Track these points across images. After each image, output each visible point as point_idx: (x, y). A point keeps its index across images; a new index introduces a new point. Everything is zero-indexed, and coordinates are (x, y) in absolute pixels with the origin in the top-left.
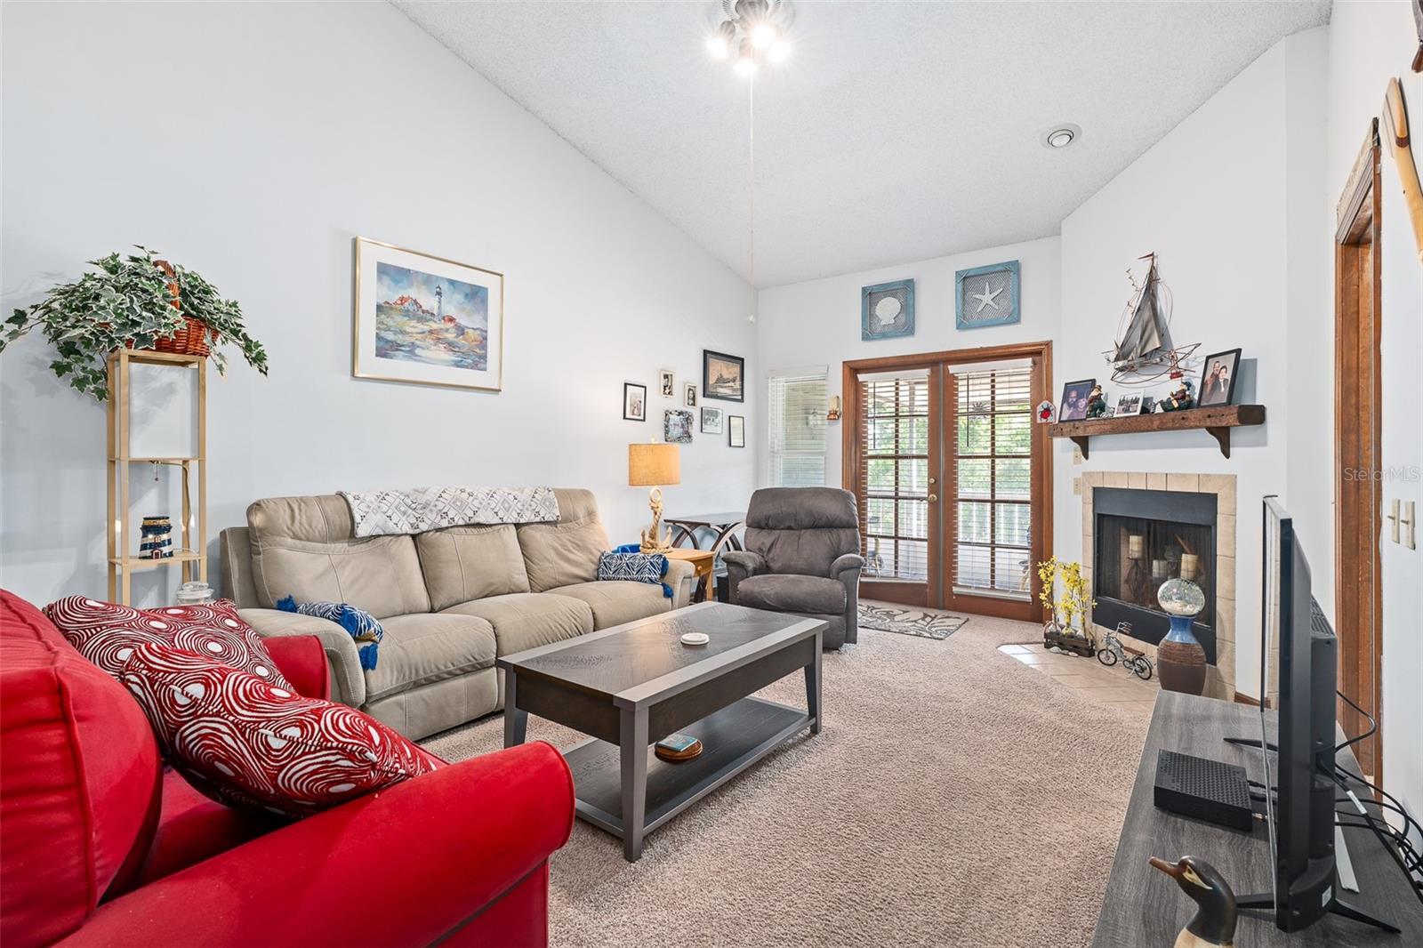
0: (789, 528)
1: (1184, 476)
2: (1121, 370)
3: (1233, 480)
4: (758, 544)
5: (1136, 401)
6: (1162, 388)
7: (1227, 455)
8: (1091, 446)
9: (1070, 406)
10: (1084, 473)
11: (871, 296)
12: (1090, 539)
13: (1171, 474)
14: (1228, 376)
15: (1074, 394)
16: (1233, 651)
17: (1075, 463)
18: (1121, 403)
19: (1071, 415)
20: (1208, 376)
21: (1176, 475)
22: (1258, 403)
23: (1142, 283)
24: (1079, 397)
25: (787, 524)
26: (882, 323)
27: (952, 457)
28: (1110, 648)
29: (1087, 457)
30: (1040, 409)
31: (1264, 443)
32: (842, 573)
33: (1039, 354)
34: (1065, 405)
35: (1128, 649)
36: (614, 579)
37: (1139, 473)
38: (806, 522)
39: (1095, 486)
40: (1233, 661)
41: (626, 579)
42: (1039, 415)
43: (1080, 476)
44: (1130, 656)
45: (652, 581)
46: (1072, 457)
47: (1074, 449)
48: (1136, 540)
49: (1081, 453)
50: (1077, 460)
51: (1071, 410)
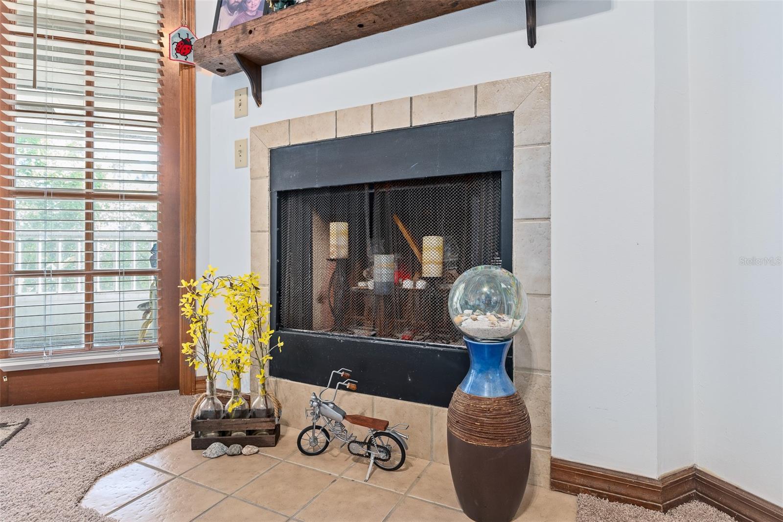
1: (446, 94)
3: (545, 81)
7: (533, 41)
8: (265, 80)
10: (253, 129)
12: (266, 236)
13: (420, 97)
16: (548, 387)
17: (238, 115)
21: (431, 96)
28: (321, 422)
29: (259, 101)
34: (222, 10)
35: (358, 420)
37: (357, 109)
39: (275, 145)
40: (547, 404)
43: (247, 135)
44: (363, 432)
46: (231, 104)
47: (238, 93)
48: (338, 230)
49: (252, 100)
50: (241, 111)
51: (236, 14)
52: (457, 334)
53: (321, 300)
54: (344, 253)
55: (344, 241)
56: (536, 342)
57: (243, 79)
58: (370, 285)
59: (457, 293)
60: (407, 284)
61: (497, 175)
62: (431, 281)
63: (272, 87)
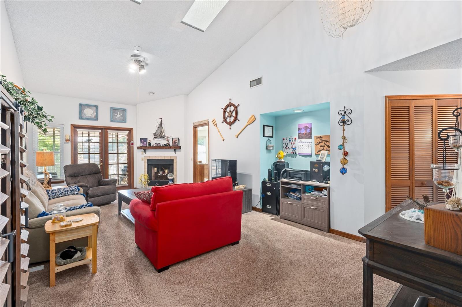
0: (82, 176)
1: (168, 157)
2: (155, 137)
3: (176, 157)
4: (74, 182)
5: (159, 144)
6: (163, 142)
7: (175, 153)
8: (146, 151)
9: (142, 143)
10: (144, 157)
11: (82, 106)
14: (177, 142)
15: (143, 141)
17: (142, 155)
18: (156, 144)
19: (143, 145)
20: (173, 141)
21: (166, 157)
22: (180, 146)
23: (159, 123)
24: (144, 141)
25: (82, 174)
26: (86, 115)
27: (107, 153)
29: (145, 153)
30: (131, 143)
31: (181, 152)
32: (113, 184)
33: (130, 130)
34: (141, 143)
36: (59, 197)
38: (88, 173)
39: (148, 159)
41: (65, 196)
42: (131, 144)
43: (143, 157)
45: (77, 194)
46: (141, 153)
47: (142, 152)
48: (156, 169)
49: (144, 153)
50: (142, 154)
51: (143, 144)
52: (168, 179)
53: (153, 176)
54: (156, 171)
55: (156, 170)
56: (175, 179)
57: (143, 150)
58: (160, 175)
59: (168, 176)
60: (164, 174)
61: (172, 165)
62: (166, 174)
63: (147, 152)
